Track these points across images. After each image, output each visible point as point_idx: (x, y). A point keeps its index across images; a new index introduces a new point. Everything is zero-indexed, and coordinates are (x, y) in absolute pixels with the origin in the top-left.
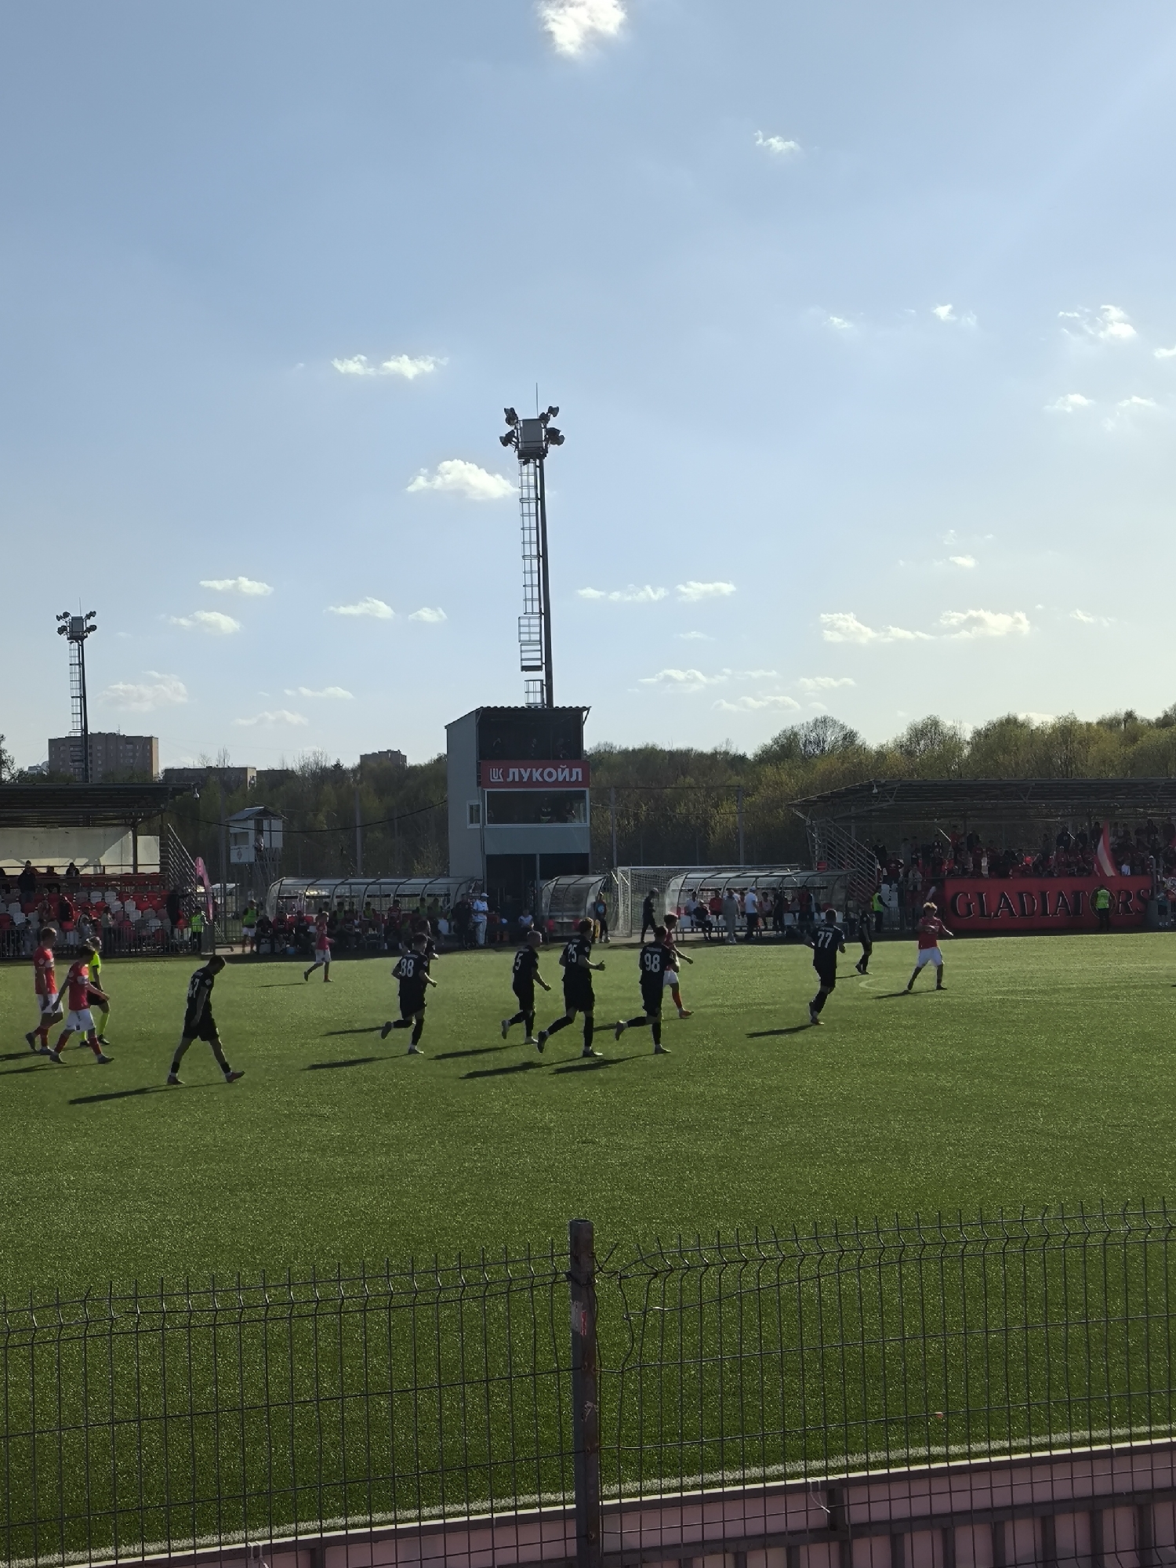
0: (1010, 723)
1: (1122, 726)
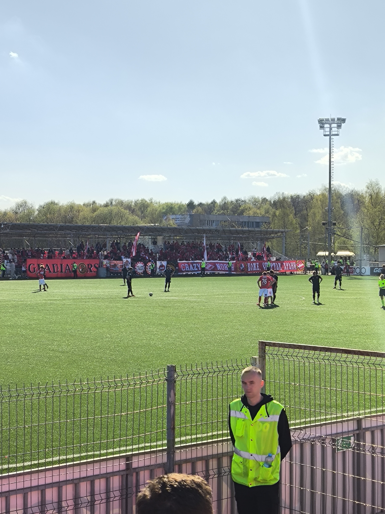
0: (53, 203)
1: (92, 206)
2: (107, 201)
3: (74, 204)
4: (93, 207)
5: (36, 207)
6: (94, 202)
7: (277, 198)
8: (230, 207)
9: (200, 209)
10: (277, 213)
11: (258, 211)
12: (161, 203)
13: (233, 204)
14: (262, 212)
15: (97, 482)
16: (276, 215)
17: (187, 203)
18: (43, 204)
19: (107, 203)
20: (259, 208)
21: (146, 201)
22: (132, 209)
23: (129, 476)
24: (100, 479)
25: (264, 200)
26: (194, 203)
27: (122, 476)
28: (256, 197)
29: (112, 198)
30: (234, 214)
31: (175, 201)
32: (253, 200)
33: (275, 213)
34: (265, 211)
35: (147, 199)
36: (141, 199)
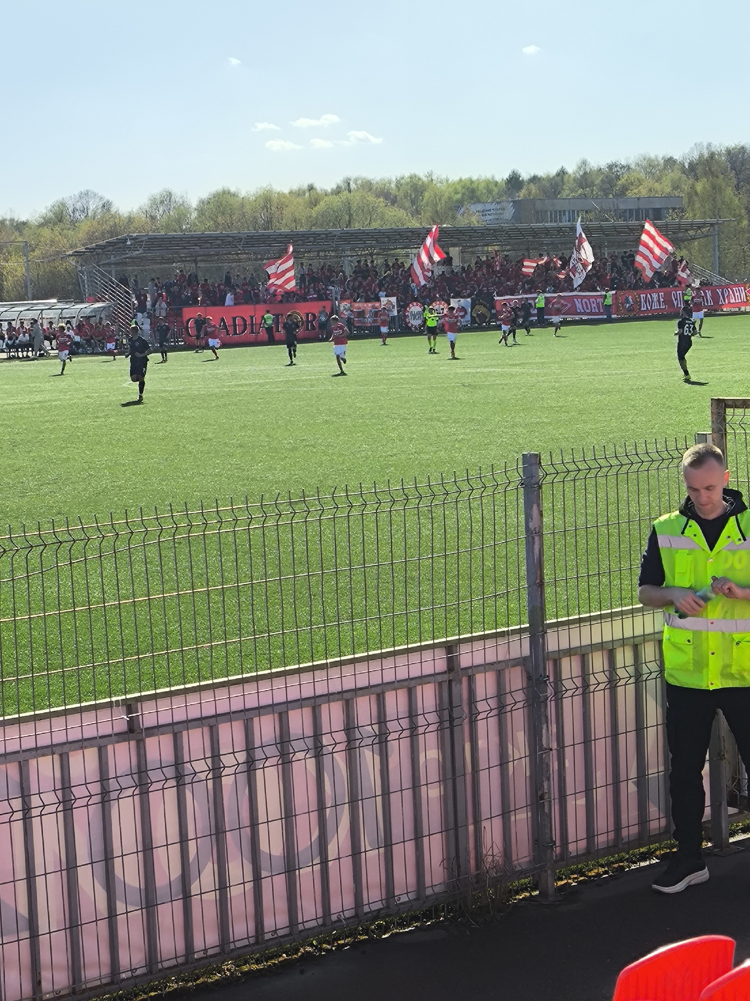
0: (226, 193)
1: (307, 194)
2: (339, 183)
3: (270, 191)
4: (311, 196)
5: (194, 203)
6: (311, 188)
7: (696, 155)
8: (597, 182)
9: (533, 188)
10: (699, 187)
11: (657, 186)
12: (450, 181)
13: (603, 173)
14: (665, 187)
15: (390, 697)
16: (696, 193)
17: (505, 179)
18: (205, 197)
19: (338, 187)
20: (659, 180)
21: (419, 179)
22: (392, 197)
23: (453, 684)
24: (396, 689)
25: (670, 162)
26: (520, 176)
27: (440, 684)
28: (653, 156)
29: (349, 176)
30: (606, 195)
31: (480, 176)
32: (645, 163)
33: (693, 187)
34: (672, 186)
35: (422, 174)
36: (409, 175)
